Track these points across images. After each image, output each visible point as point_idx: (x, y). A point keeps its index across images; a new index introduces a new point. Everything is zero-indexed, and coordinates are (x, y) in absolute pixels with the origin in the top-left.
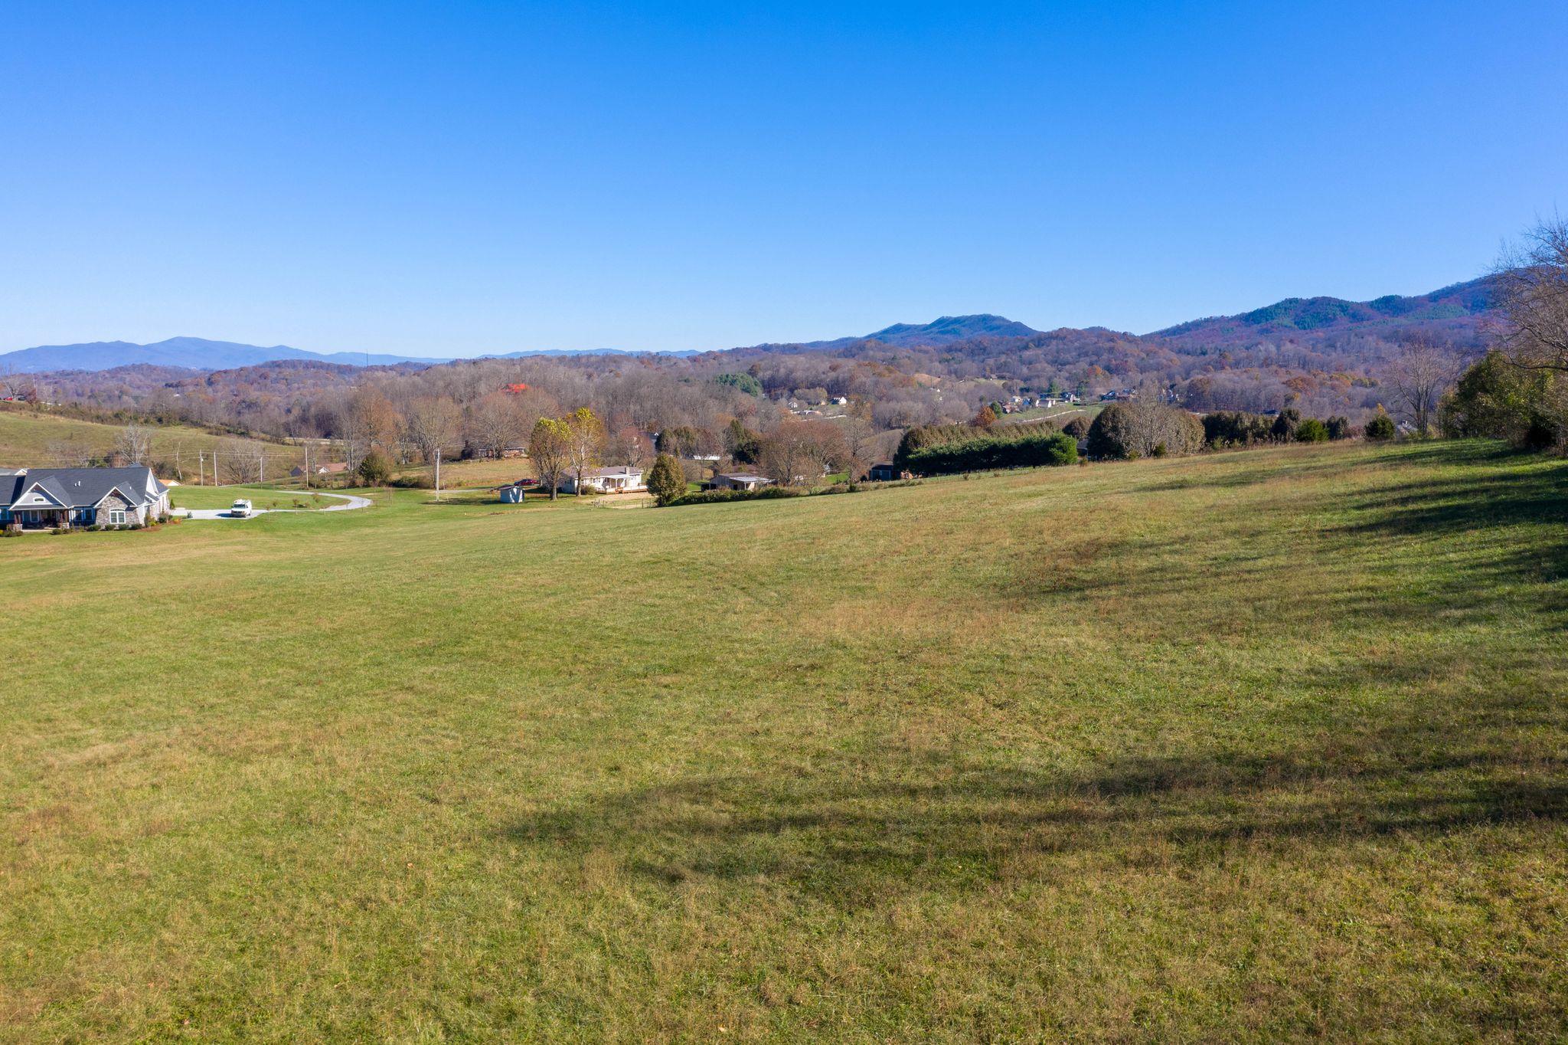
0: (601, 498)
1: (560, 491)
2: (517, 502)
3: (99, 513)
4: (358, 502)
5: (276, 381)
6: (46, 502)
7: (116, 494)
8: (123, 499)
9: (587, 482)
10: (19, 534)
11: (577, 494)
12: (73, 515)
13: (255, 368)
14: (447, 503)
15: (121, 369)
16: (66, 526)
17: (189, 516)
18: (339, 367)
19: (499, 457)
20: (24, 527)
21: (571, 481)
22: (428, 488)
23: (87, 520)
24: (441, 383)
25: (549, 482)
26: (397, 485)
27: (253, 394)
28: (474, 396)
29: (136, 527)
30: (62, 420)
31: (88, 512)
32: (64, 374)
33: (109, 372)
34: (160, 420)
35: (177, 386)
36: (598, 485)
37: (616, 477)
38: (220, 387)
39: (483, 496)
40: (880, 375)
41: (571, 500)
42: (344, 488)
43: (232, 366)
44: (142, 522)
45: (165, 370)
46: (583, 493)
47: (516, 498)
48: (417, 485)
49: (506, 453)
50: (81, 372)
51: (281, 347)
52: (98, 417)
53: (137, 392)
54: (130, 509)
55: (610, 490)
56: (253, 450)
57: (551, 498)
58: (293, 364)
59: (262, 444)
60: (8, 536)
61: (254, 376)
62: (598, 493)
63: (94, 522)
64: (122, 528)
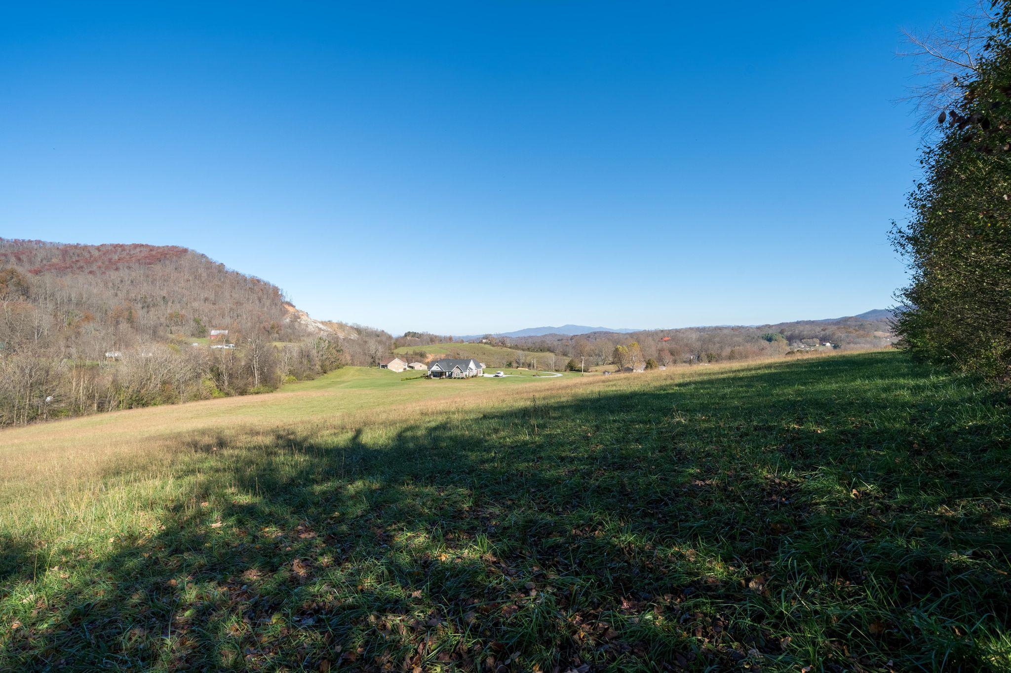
3: (453, 373)
6: (439, 369)
7: (458, 367)
8: (461, 369)
12: (447, 373)
16: (445, 377)
20: (434, 377)
23: (450, 376)
29: (462, 378)
31: (451, 373)
40: (850, 332)
44: (467, 376)
54: (463, 372)
60: (428, 379)
64: (459, 378)
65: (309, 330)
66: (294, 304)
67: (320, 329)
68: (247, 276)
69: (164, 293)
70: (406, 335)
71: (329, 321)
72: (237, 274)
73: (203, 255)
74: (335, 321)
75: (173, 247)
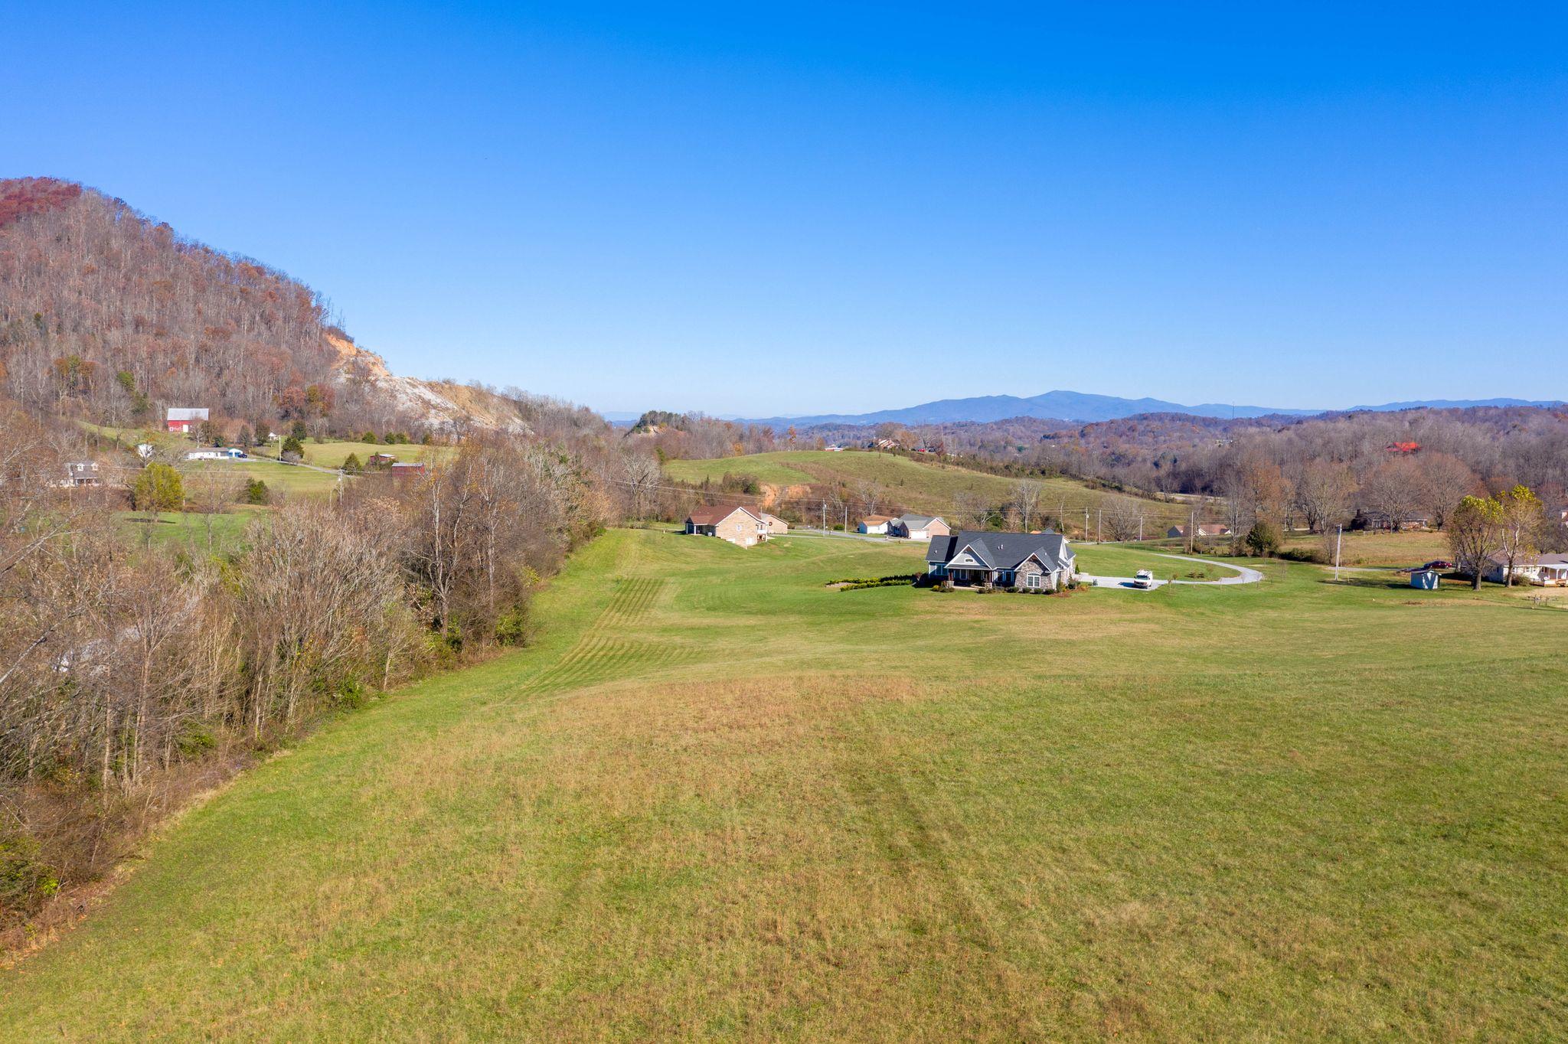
0: (1536, 592)
1: (1484, 579)
2: (1430, 588)
3: (1018, 576)
4: (1249, 574)
5: (1143, 433)
6: (975, 563)
7: (1035, 560)
8: (1040, 564)
9: (1519, 571)
10: (951, 590)
11: (1506, 584)
12: (995, 576)
13: (1124, 420)
14: (1347, 583)
15: (1007, 421)
16: (990, 586)
17: (1095, 584)
18: (1204, 420)
19: (1396, 529)
20: (955, 585)
21: (1499, 569)
22: (1323, 563)
23: (1007, 582)
24: (1319, 441)
25: (1472, 569)
26: (1288, 557)
27: (1123, 446)
28: (1355, 455)
29: (1048, 593)
30: (963, 471)
31: (1008, 575)
32: (961, 426)
33: (996, 423)
34: (1043, 473)
35: (1053, 438)
36: (1533, 575)
37: (1558, 567)
38: (1092, 439)
39: (1388, 578)
41: (1500, 591)
42: (1230, 556)
43: (1105, 418)
44: (1054, 587)
45: (1043, 422)
46: (1515, 583)
47: (1430, 584)
48: (1310, 559)
49: (1404, 526)
50: (973, 423)
51: (1147, 400)
52: (991, 468)
53: (1020, 443)
54: (1045, 574)
55: (1548, 582)
56: (1129, 505)
57: (1474, 585)
58: (1160, 417)
59: (1139, 500)
60: (943, 591)
61: (1123, 428)
62: (1533, 584)
63: (1013, 585)
64: (1037, 592)
65: (401, 408)
66: (349, 333)
67: (427, 404)
68: (230, 256)
69: (34, 305)
70: (643, 423)
71: (447, 382)
72: (207, 251)
73: (117, 200)
74: (462, 381)
75: (43, 179)
